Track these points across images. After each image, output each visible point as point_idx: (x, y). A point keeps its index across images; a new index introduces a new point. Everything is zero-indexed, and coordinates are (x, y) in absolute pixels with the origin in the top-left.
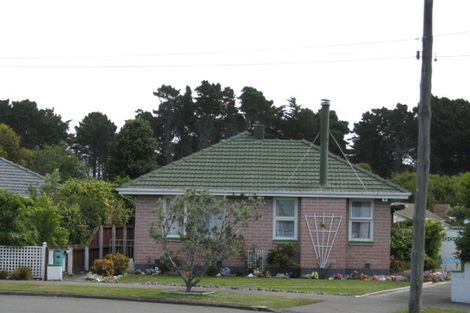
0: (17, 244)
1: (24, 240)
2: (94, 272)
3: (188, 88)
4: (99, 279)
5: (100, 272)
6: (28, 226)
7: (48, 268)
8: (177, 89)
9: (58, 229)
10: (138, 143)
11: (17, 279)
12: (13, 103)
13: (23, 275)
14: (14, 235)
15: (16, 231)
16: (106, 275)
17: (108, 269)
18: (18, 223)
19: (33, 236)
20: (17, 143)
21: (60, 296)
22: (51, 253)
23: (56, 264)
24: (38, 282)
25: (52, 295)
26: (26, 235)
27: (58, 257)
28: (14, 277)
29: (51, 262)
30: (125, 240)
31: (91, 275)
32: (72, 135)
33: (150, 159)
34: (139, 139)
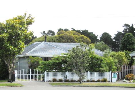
0: (102, 71)
1: (104, 70)
2: (126, 79)
3: (132, 24)
4: (127, 81)
5: (128, 79)
6: (105, 66)
7: (112, 78)
8: (129, 25)
9: (114, 67)
10: (130, 40)
11: (103, 82)
12: (82, 31)
13: (105, 81)
14: (101, 69)
15: (102, 68)
16: (129, 80)
17: (130, 78)
18: (102, 65)
19: (107, 69)
20: (90, 42)
21: (119, 87)
22: (113, 74)
23: (114, 77)
24: (109, 83)
25: (117, 87)
26: (105, 69)
27: (115, 75)
28: (102, 81)
29: (113, 77)
30: (128, 69)
31: (124, 80)
32: (98, 39)
33: (133, 45)
34: (130, 39)
